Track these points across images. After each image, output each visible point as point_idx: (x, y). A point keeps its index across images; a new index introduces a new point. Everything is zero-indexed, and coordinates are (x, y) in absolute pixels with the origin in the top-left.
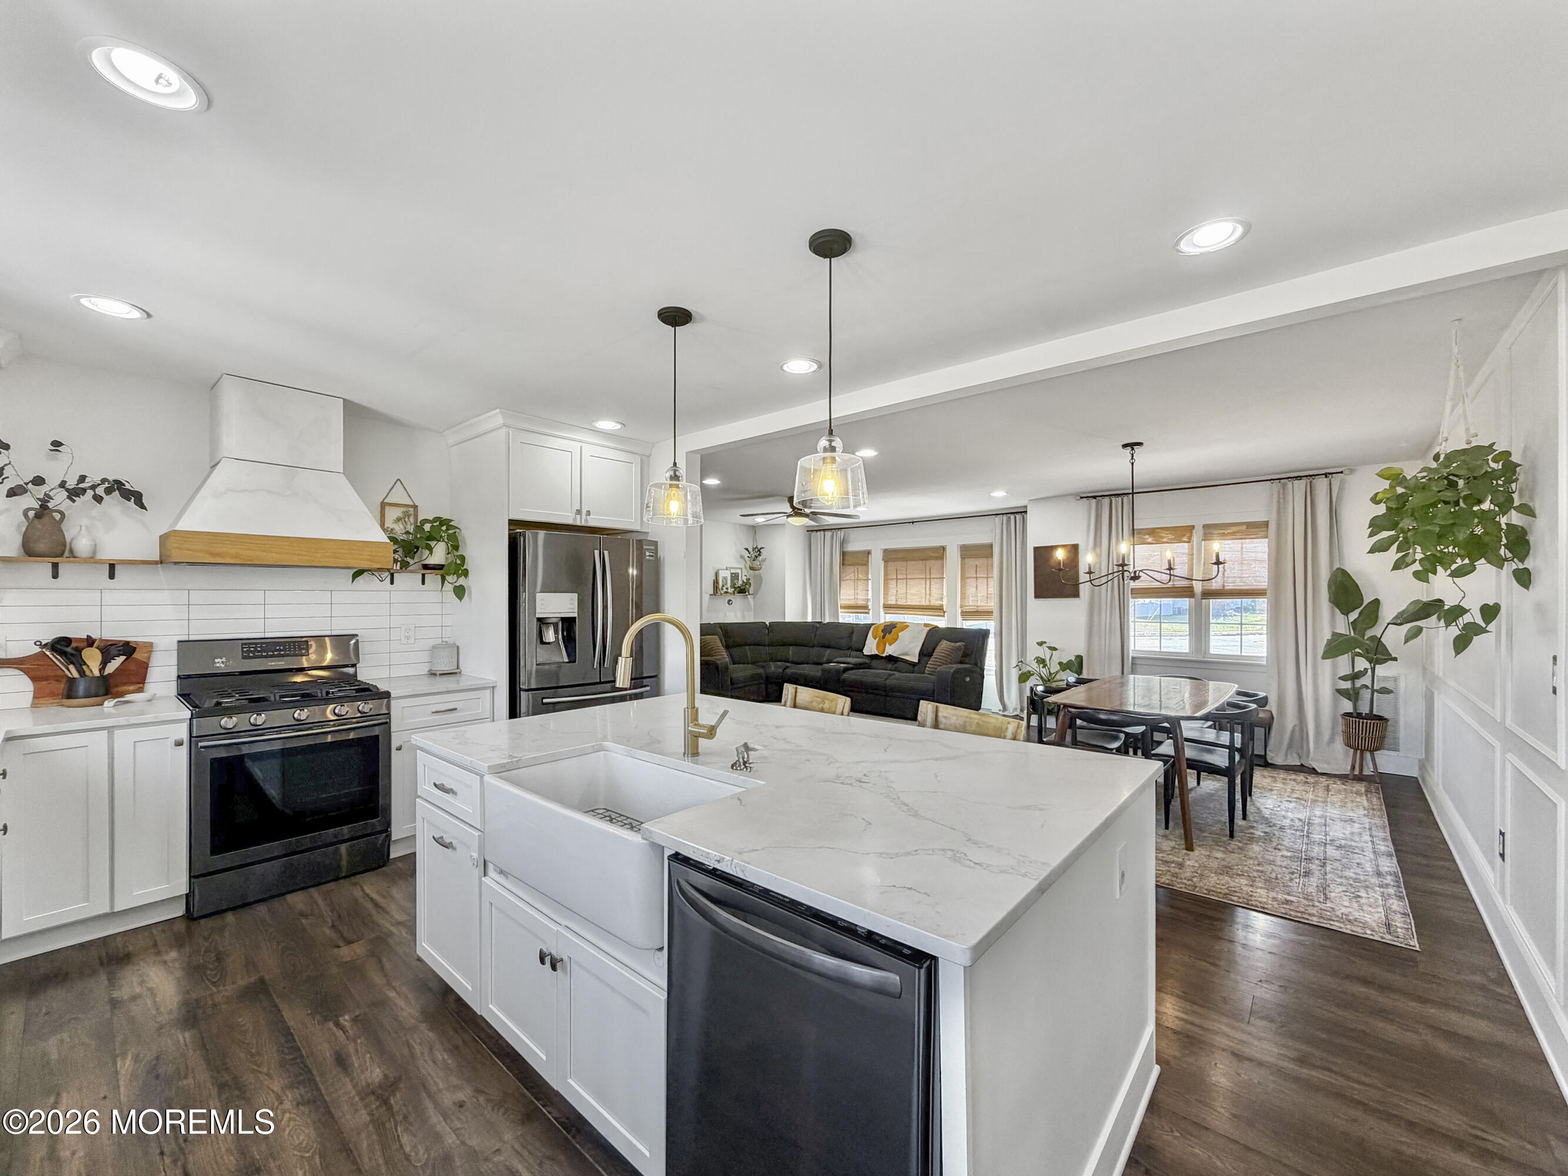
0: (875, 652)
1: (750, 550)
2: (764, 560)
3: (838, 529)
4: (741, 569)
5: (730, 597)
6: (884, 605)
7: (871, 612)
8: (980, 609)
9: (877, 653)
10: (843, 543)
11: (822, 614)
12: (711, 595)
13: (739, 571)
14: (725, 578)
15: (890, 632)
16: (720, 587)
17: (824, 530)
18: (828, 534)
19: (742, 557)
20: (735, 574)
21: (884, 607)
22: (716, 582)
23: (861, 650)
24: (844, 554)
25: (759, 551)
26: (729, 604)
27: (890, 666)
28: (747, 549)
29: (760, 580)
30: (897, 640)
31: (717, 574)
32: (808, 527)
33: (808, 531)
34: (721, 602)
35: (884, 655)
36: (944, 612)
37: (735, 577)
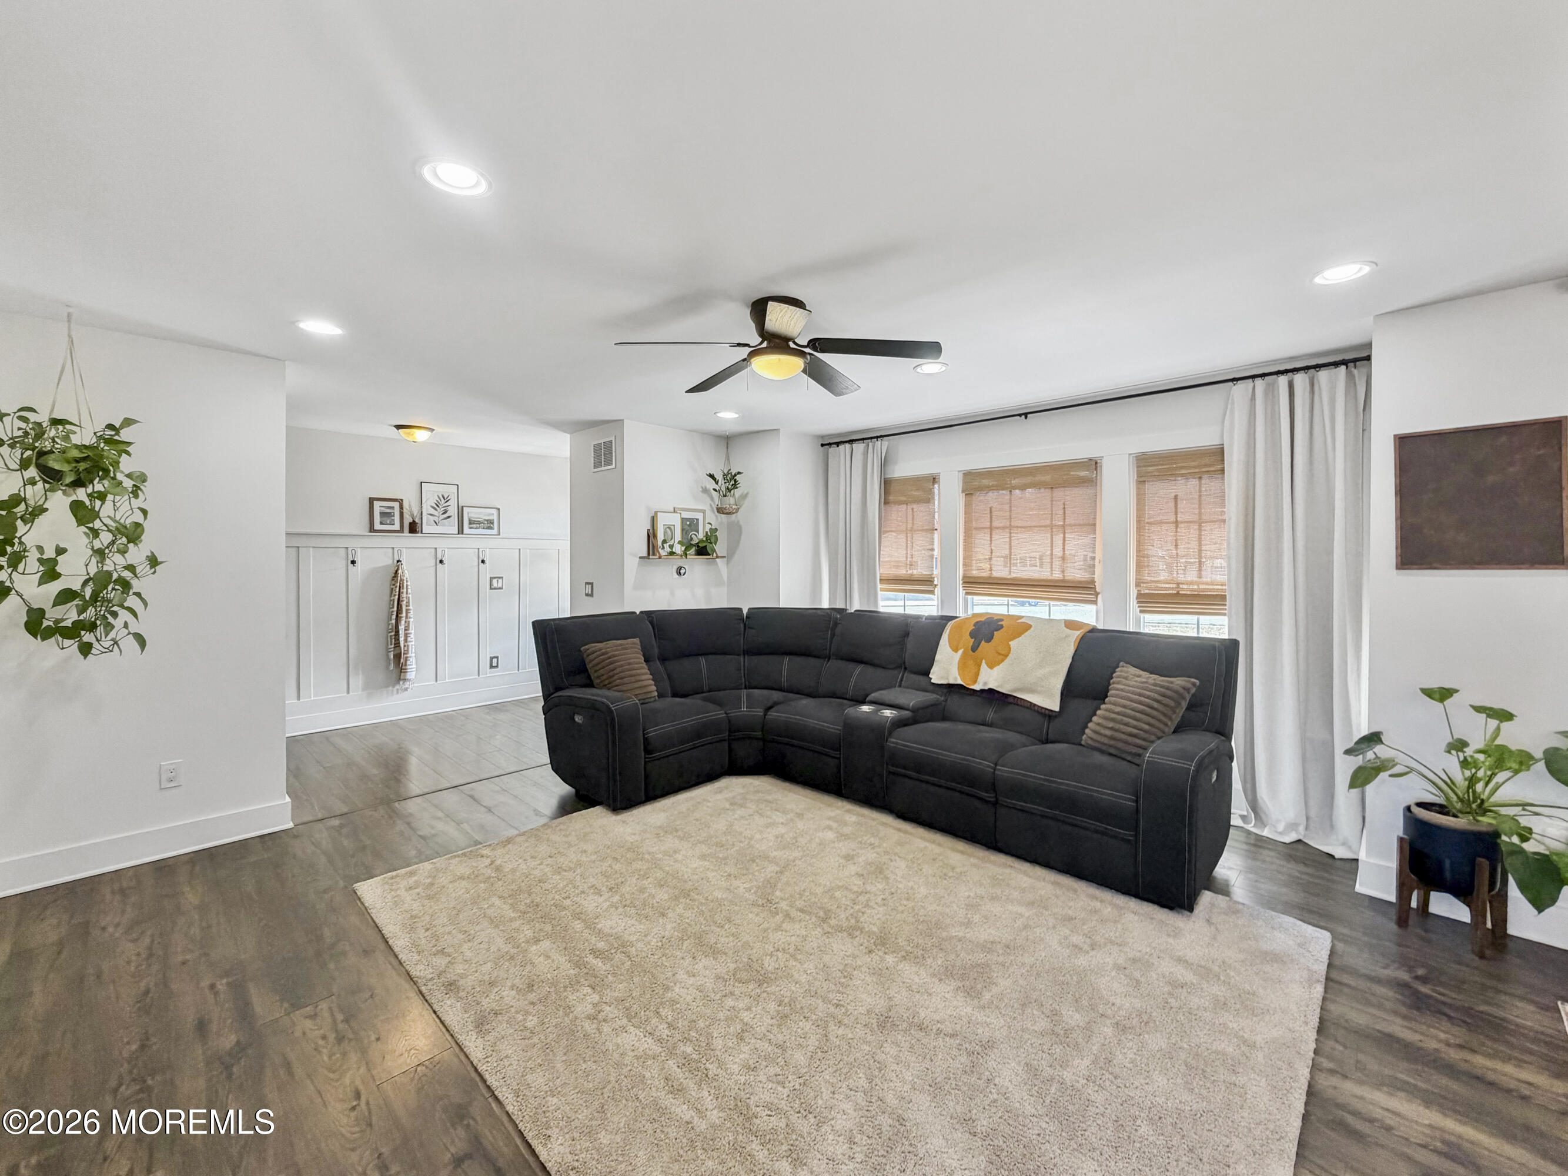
0: (955, 677)
1: (719, 477)
2: (744, 496)
3: (877, 437)
4: (704, 512)
5: (681, 562)
6: (964, 577)
7: (937, 590)
8: (1185, 589)
9: (960, 682)
10: (885, 464)
11: (848, 595)
12: (640, 558)
13: (700, 516)
14: (669, 528)
15: (989, 640)
16: (660, 543)
17: (851, 441)
18: (859, 447)
19: (705, 490)
20: (691, 520)
21: (964, 582)
22: (651, 536)
23: (926, 673)
24: (887, 484)
25: (732, 480)
26: (679, 574)
27: (990, 715)
28: (712, 476)
29: (736, 531)
30: (1006, 656)
31: (653, 520)
32: (823, 437)
33: (822, 445)
34: (663, 573)
35: (977, 687)
36: (1097, 594)
37: (689, 525)
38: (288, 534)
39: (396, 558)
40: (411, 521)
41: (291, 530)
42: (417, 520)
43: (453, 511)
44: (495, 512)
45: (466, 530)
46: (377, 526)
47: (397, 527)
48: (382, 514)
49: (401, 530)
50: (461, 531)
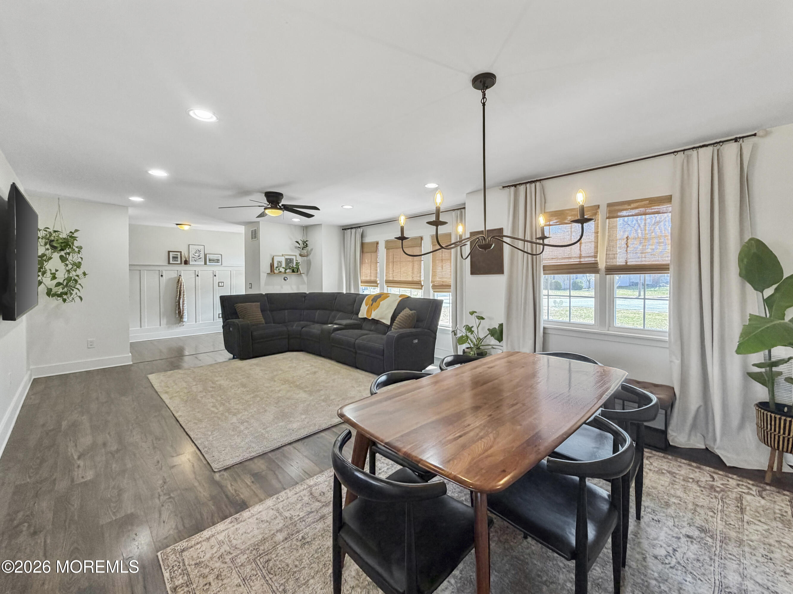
0: (365, 316)
1: (300, 242)
2: (312, 250)
3: (357, 227)
4: (296, 256)
5: (285, 275)
6: (386, 280)
7: (379, 285)
8: (444, 284)
10: (362, 236)
12: (267, 274)
13: (294, 258)
14: (280, 262)
15: (375, 302)
16: (275, 268)
17: (352, 228)
18: (354, 230)
19: (296, 247)
20: (290, 259)
21: (386, 282)
22: (272, 266)
23: (357, 314)
24: (362, 244)
25: (305, 245)
26: (285, 280)
27: (373, 327)
28: (297, 242)
29: (309, 264)
30: (378, 307)
31: (273, 259)
32: (343, 226)
33: (343, 229)
34: (279, 280)
35: (370, 318)
36: (422, 286)
37: (289, 261)
38: (130, 265)
39: (179, 275)
40: (185, 259)
41: (131, 264)
42: (187, 260)
43: (202, 256)
44: (220, 256)
45: (208, 263)
46: (171, 262)
47: (179, 262)
48: (173, 257)
49: (181, 263)
50: (205, 263)
